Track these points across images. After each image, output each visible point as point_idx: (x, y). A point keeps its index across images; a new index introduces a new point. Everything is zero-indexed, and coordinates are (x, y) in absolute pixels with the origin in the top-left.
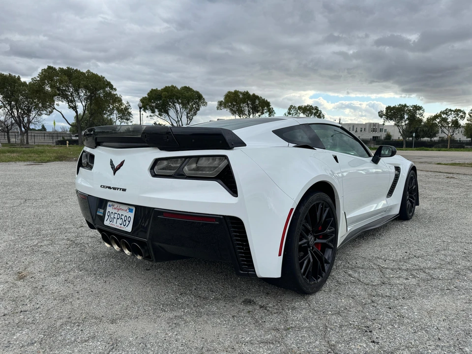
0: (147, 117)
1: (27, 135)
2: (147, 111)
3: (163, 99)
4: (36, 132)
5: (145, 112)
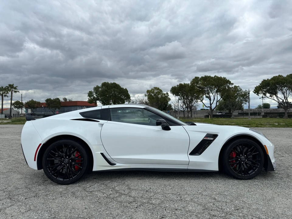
0: (260, 98)
1: (191, 113)
2: (259, 95)
3: (270, 85)
4: (205, 111)
5: (258, 95)
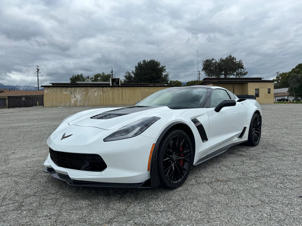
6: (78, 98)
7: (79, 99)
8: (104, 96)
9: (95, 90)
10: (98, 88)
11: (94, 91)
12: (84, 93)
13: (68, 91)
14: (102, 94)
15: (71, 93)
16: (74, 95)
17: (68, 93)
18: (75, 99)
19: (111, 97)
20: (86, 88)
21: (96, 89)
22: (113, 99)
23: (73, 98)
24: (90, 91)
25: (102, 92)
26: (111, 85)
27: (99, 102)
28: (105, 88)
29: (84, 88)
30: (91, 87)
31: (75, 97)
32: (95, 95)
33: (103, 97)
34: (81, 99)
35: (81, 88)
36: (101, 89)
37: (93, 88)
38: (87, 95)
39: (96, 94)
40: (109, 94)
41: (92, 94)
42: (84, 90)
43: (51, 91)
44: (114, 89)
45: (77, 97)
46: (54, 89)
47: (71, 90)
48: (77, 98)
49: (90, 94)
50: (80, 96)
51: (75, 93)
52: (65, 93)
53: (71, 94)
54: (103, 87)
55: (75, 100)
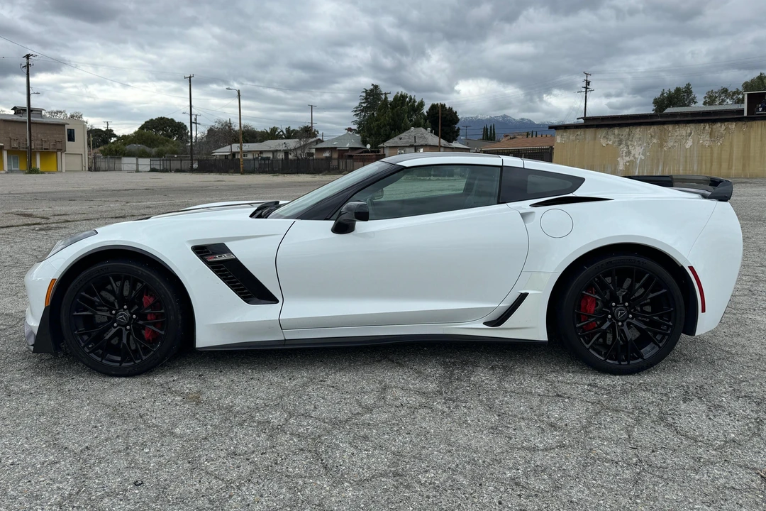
6: (637, 156)
7: (640, 157)
8: (716, 150)
9: (689, 131)
10: (697, 126)
11: (684, 134)
12: (655, 141)
13: (612, 137)
14: (707, 143)
15: (620, 142)
16: (628, 146)
17: (610, 143)
18: (627, 159)
19: (737, 152)
20: (661, 127)
21: (690, 128)
22: (746, 158)
23: (624, 154)
24: (672, 136)
25: (707, 138)
26: (745, 114)
27: (695, 168)
28: (719, 124)
29: (655, 127)
30: (677, 123)
31: (629, 153)
32: (687, 147)
33: (712, 153)
34: (643, 158)
35: (648, 127)
36: (707, 127)
37: (681, 126)
38: (661, 146)
39: (689, 143)
40: (731, 144)
41: (676, 144)
42: (655, 133)
43: (571, 137)
44: (751, 127)
45: (633, 152)
46: (579, 133)
47: (619, 135)
48: (634, 156)
49: (671, 144)
50: (641, 151)
51: (629, 143)
52: (604, 142)
53: (620, 144)
54: (715, 121)
55: (628, 162)
